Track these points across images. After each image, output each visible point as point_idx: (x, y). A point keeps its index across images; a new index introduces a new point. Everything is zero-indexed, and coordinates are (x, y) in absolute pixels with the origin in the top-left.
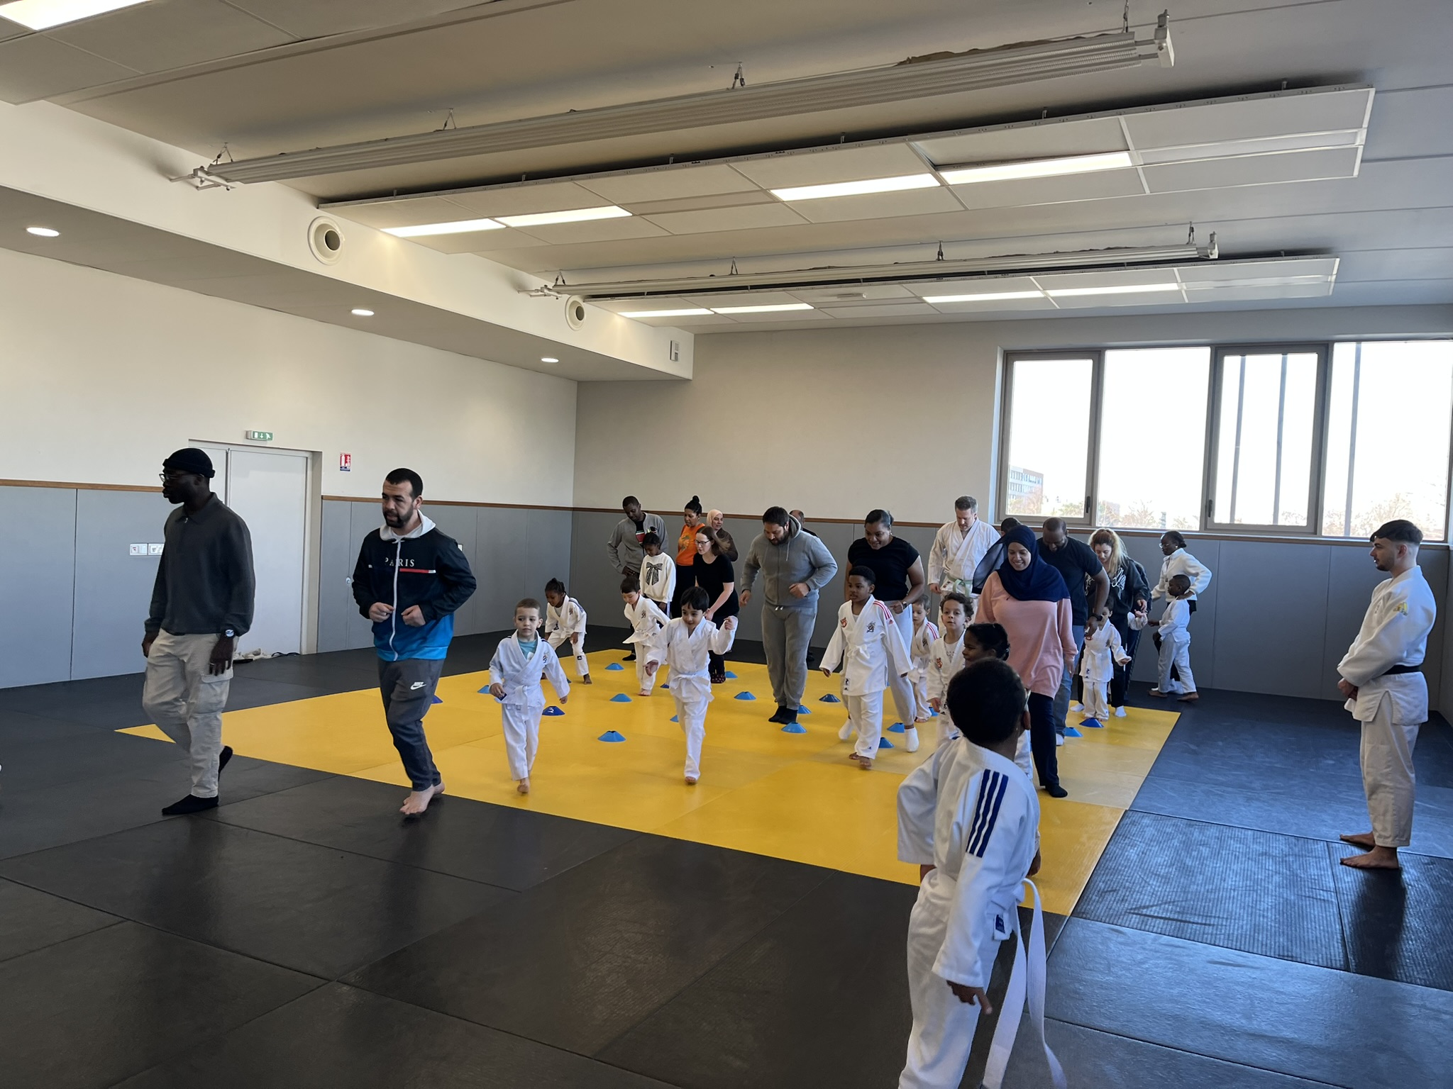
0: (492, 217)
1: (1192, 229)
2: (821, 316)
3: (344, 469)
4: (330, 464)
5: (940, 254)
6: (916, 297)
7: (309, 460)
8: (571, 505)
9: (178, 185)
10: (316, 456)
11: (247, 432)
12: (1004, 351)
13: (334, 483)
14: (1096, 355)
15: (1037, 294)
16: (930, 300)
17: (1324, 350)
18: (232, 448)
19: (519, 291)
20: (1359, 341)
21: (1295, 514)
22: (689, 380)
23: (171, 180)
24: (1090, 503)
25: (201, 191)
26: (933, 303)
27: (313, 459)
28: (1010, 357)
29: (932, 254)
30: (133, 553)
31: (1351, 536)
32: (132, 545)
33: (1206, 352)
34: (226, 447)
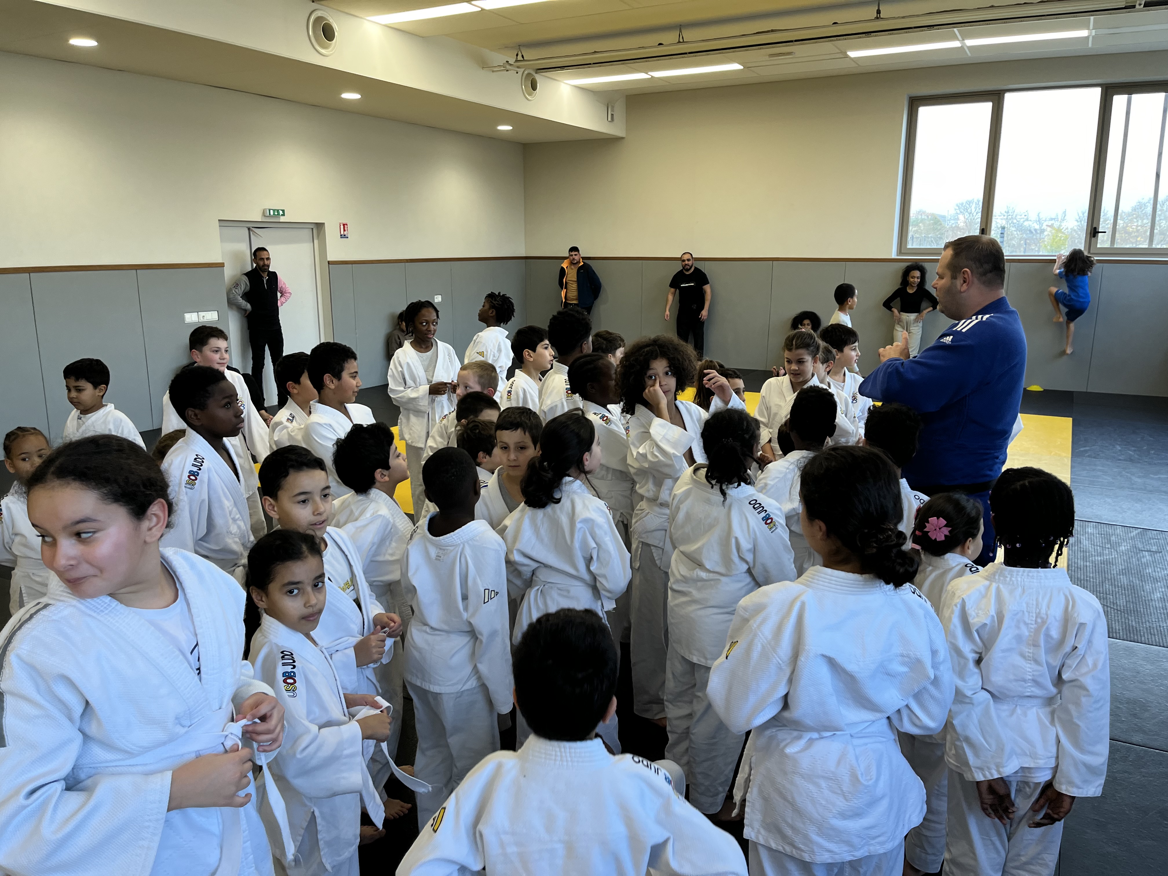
2: (748, 75)
3: (343, 236)
4: (331, 233)
5: (879, 12)
6: (841, 52)
7: (315, 231)
8: (523, 256)
10: (319, 226)
11: (264, 210)
12: (910, 98)
13: (336, 249)
14: (996, 98)
16: (853, 54)
18: (253, 224)
19: (482, 68)
22: (623, 138)
26: (855, 58)
27: (317, 228)
28: (917, 103)
30: (187, 321)
32: (186, 314)
33: (1098, 92)
34: (248, 225)
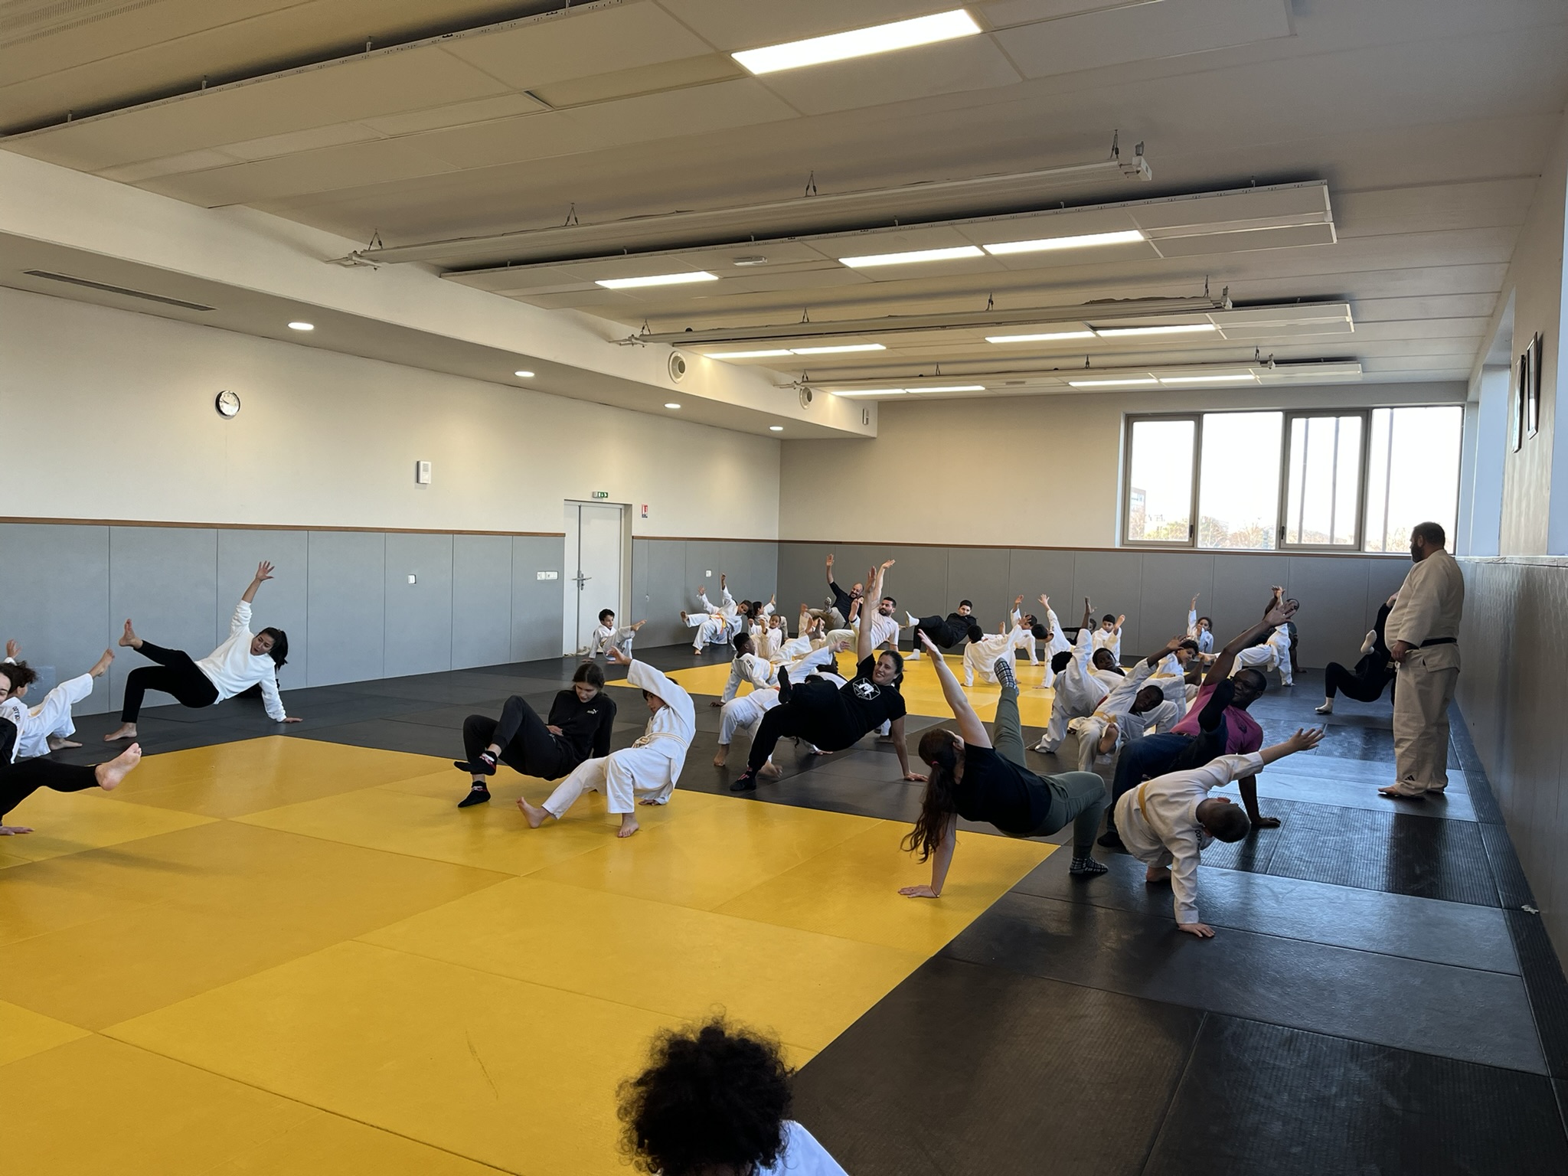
0: (789, 350)
1: (1258, 351)
2: (989, 393)
3: (644, 516)
4: (636, 512)
5: (1088, 363)
6: (1065, 383)
7: (623, 511)
8: (777, 539)
9: (611, 344)
10: (628, 507)
11: (593, 493)
12: (1126, 415)
13: (639, 528)
14: (1197, 418)
15: (1154, 381)
16: (1073, 384)
17: (1366, 414)
18: (582, 504)
19: (774, 386)
20: (1392, 408)
21: (1345, 536)
22: (874, 438)
23: (610, 342)
24: (1193, 530)
25: (622, 347)
26: (1075, 386)
27: (625, 510)
28: (1130, 419)
29: (1082, 362)
30: (539, 578)
31: (1387, 551)
32: (539, 573)
33: (1280, 414)
34: (579, 504)
